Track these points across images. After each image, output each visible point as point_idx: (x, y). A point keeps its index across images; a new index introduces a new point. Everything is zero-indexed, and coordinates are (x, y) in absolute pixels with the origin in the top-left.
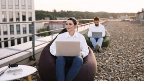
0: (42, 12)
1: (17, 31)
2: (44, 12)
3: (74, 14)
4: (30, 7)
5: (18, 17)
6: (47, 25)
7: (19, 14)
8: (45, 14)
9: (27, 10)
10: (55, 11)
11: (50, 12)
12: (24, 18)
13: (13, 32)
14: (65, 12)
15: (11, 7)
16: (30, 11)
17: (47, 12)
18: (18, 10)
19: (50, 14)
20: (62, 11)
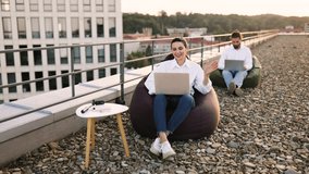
0: (137, 16)
1: (87, 57)
2: (141, 16)
3: (205, 21)
4: (112, 8)
5: (88, 28)
6: (147, 45)
7: (89, 22)
8: (143, 21)
9: (106, 15)
10: (164, 14)
11: (154, 17)
12: (100, 29)
13: (79, 58)
14: (185, 16)
15: (74, 8)
16: (112, 15)
17: (148, 17)
18: (88, 15)
19: (154, 22)
20: (178, 14)
